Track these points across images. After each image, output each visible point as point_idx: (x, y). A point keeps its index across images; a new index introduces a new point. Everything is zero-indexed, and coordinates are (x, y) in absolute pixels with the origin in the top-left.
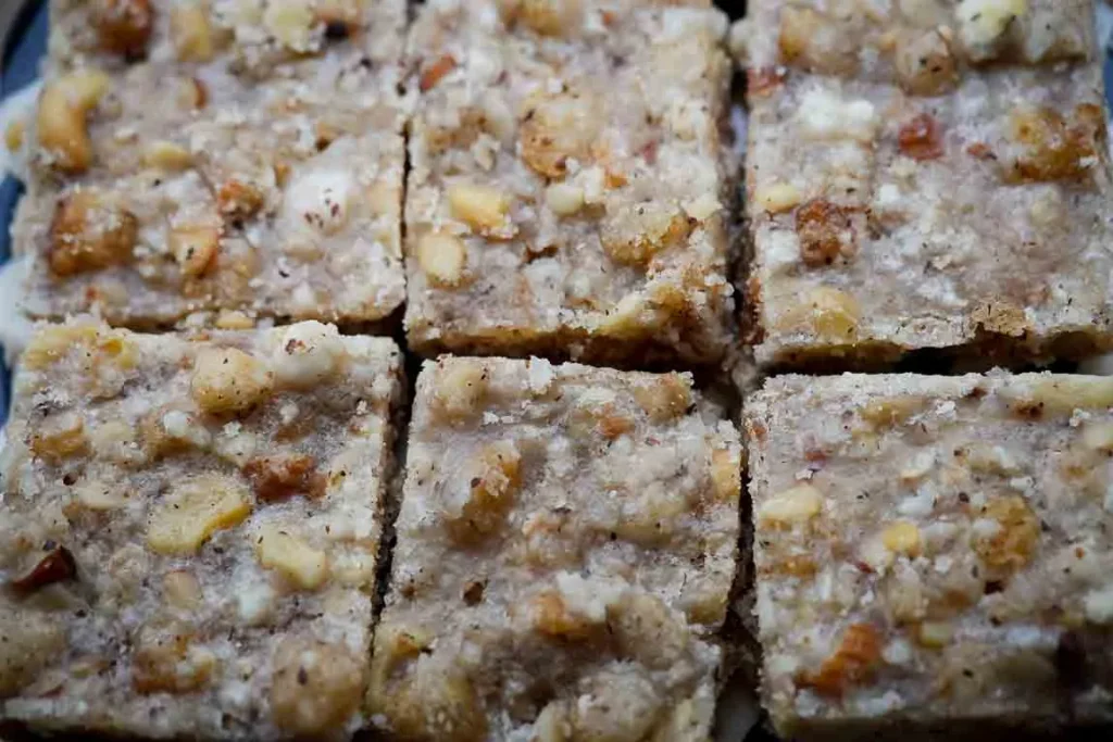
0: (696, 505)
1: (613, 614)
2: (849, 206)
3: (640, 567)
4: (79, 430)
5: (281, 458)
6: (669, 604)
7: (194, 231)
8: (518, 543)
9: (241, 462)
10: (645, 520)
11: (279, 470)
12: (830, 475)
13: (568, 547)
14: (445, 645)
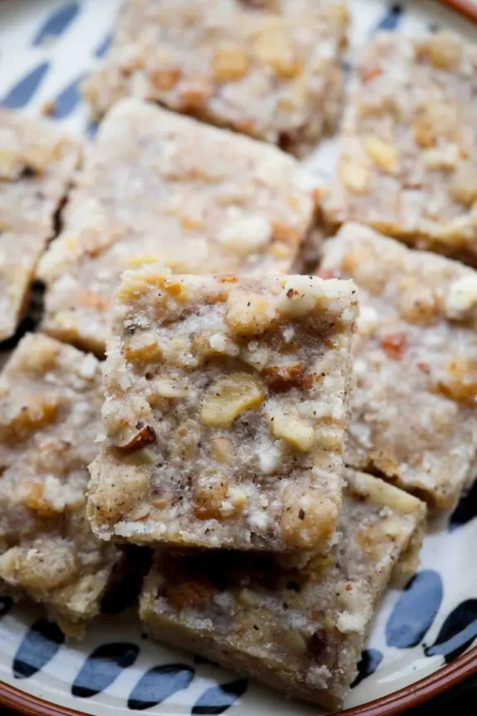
4: (155, 345)
5: (285, 366)
8: (35, 451)
9: (260, 368)
11: (284, 374)
13: (61, 464)
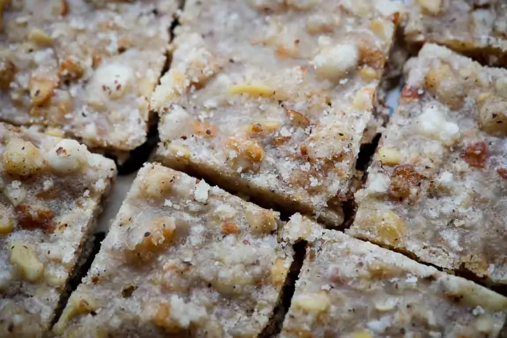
0: (259, 282)
1: (193, 326)
2: (424, 176)
3: (219, 305)
5: (37, 207)
6: (226, 330)
7: (42, 81)
8: (159, 273)
9: (15, 203)
10: (228, 282)
11: (33, 213)
12: (340, 292)
13: (184, 283)
14: (104, 313)
